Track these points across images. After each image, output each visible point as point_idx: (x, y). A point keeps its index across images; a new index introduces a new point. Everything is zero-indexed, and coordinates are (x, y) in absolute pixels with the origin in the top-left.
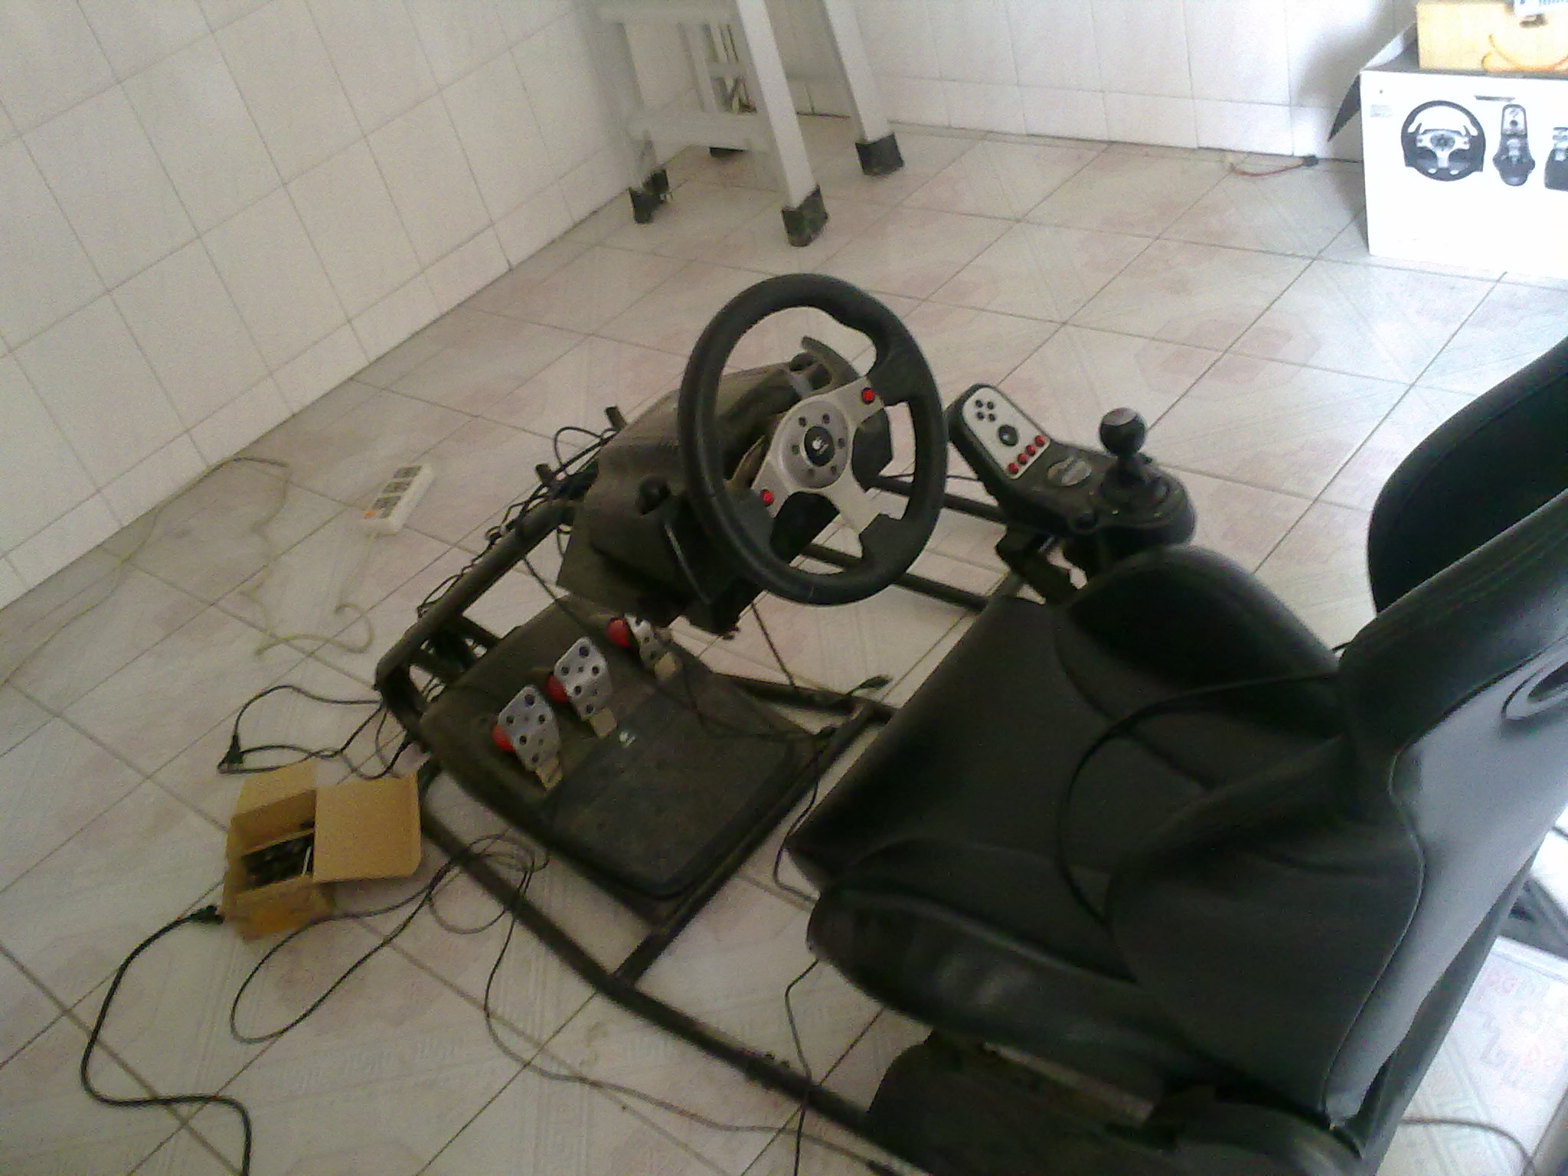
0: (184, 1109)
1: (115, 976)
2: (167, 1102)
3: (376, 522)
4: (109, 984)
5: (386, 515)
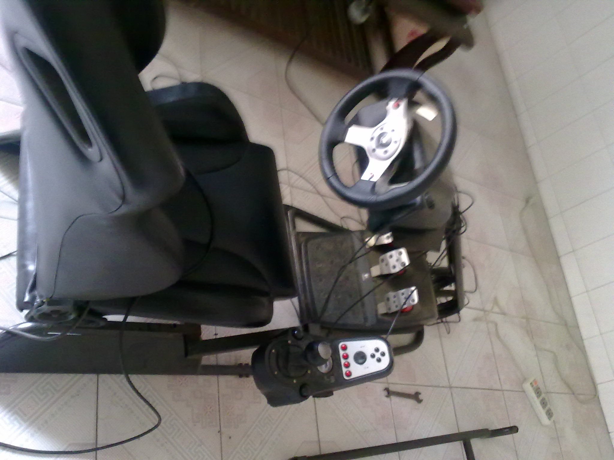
5: (532, 385)
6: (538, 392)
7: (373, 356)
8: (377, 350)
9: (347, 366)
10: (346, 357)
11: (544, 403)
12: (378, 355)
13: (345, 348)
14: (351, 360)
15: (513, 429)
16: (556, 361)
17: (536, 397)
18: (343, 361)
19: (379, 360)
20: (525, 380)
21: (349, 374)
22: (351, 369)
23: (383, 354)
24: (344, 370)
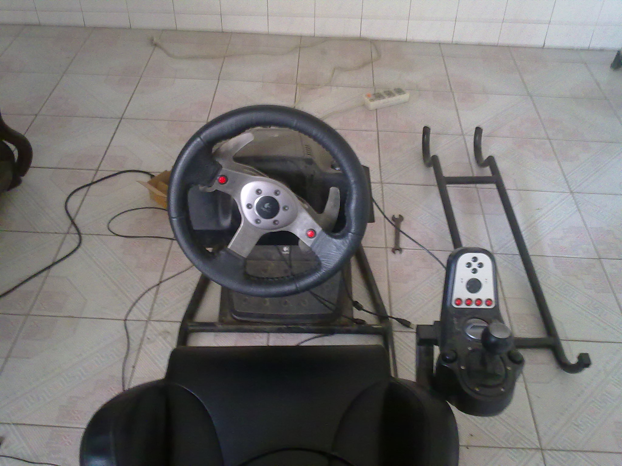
0: (73, 229)
1: (117, 172)
2: (73, 223)
3: (367, 99)
4: (114, 173)
5: (372, 100)
6: (378, 96)
7: (475, 271)
8: (469, 265)
9: (479, 302)
10: (469, 302)
11: (390, 94)
12: (475, 265)
13: (459, 301)
14: (474, 296)
15: (426, 131)
16: (342, 69)
17: (384, 100)
18: (473, 306)
19: (481, 265)
20: (364, 105)
21: (489, 301)
22: (484, 298)
23: (475, 259)
24: (483, 306)
